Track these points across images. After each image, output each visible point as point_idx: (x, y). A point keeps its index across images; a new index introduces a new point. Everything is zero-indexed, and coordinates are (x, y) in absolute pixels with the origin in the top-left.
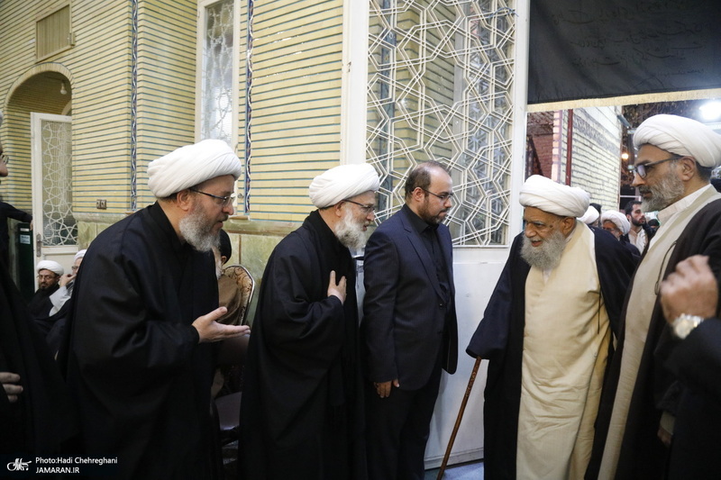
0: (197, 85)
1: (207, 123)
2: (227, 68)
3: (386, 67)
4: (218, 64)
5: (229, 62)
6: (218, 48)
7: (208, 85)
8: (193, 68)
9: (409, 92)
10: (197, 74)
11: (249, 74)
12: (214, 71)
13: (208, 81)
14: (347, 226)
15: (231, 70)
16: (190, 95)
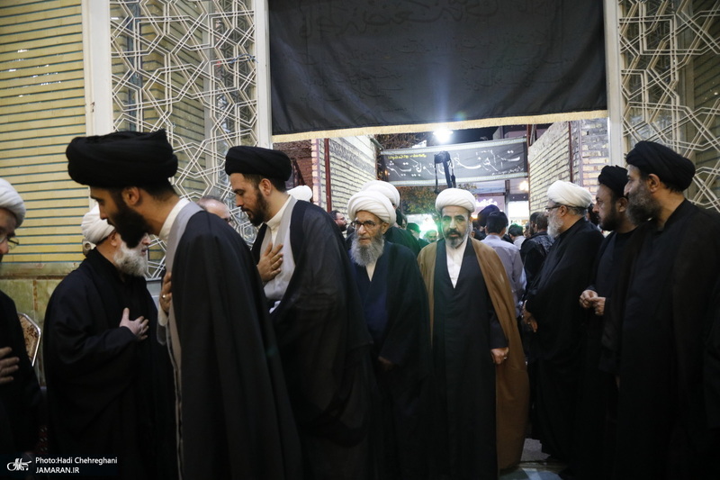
3: (132, 107)
14: (124, 254)
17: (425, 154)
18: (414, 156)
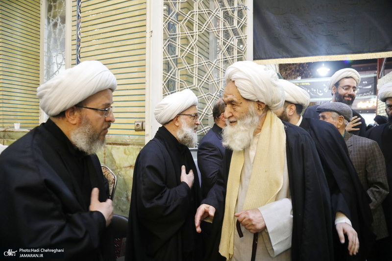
0: (41, 48)
1: (48, 72)
2: (62, 37)
3: (174, 35)
4: (55, 34)
5: (63, 33)
6: (55, 25)
7: (48, 48)
8: (38, 36)
9: (188, 51)
10: (41, 41)
11: (79, 40)
12: (52, 40)
13: (49, 45)
14: (184, 131)
15: (64, 39)
16: (36, 54)
17: (309, 83)
18: (303, 84)
